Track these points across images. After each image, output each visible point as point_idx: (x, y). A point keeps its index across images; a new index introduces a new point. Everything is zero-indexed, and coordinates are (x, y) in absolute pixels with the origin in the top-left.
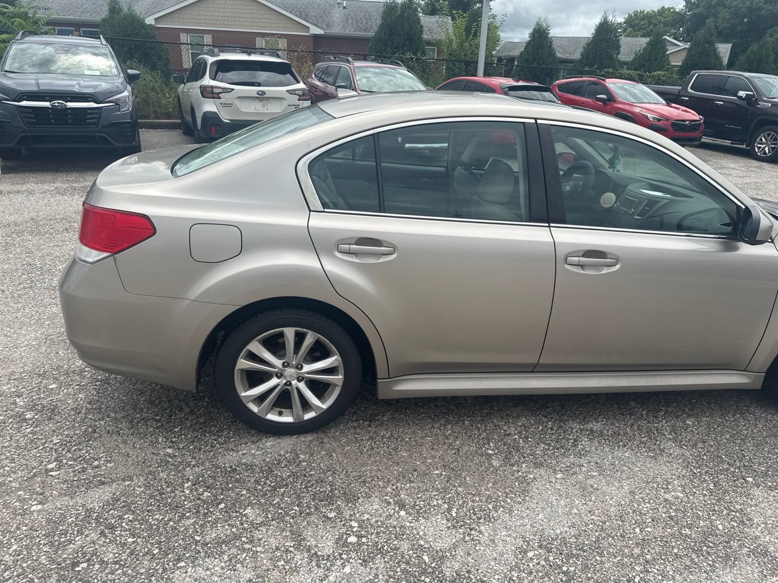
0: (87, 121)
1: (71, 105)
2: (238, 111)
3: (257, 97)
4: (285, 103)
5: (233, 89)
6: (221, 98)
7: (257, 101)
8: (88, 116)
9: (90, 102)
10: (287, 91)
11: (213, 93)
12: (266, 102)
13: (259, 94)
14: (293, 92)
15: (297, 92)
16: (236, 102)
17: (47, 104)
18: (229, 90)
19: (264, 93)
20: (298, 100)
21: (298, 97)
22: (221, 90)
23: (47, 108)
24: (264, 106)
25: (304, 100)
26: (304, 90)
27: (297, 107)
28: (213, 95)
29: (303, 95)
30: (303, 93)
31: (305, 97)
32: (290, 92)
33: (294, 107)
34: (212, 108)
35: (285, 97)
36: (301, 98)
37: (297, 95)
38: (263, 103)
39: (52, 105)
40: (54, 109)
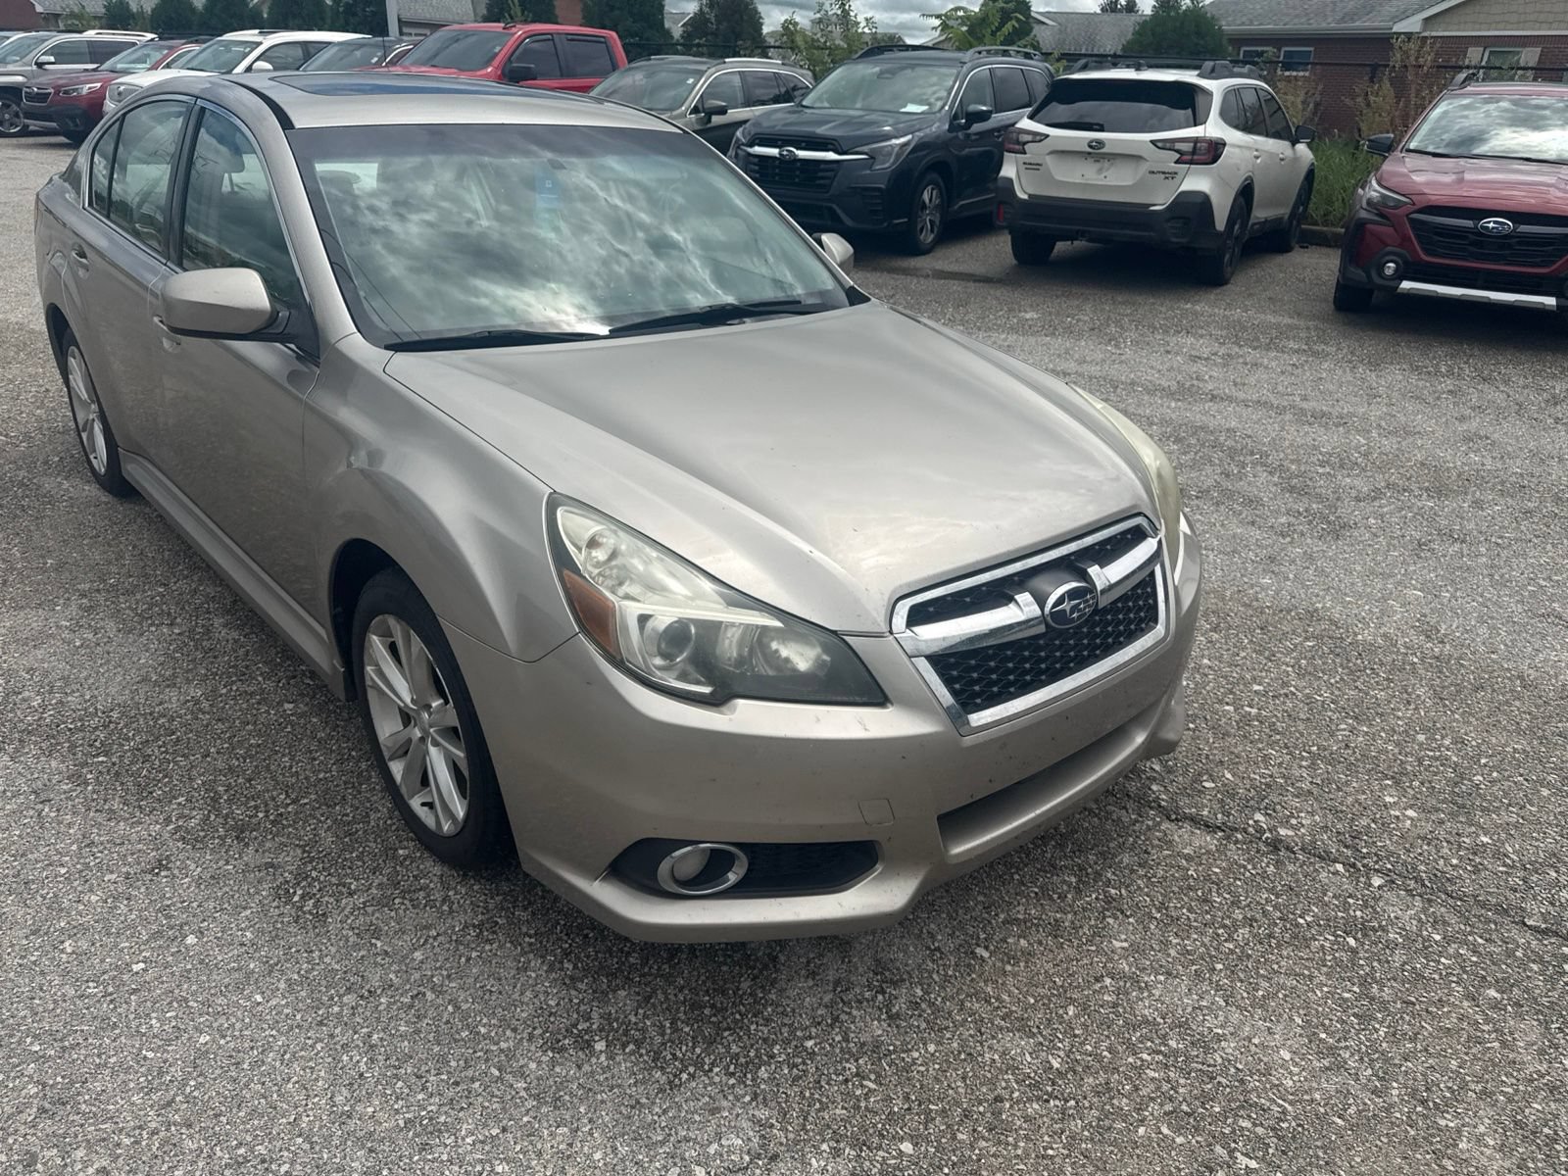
0: (818, 182)
1: (802, 154)
2: (1051, 179)
3: (1089, 153)
4: (1144, 167)
5: (1047, 136)
6: (1025, 153)
7: (1090, 160)
8: (820, 174)
9: (827, 150)
10: (1153, 142)
11: (1018, 142)
12: (1106, 164)
13: (1090, 147)
14: (1168, 145)
15: (1178, 146)
16: (1049, 160)
17: (774, 152)
18: (1038, 138)
19: (1100, 143)
20: (1176, 162)
21: (1178, 156)
22: (1029, 138)
23: (774, 158)
24: (1100, 171)
25: (1191, 162)
26: (1196, 140)
27: (1170, 175)
28: (1017, 147)
29: (1194, 152)
30: (1195, 148)
31: (1195, 157)
32: (1159, 144)
33: (1163, 176)
34: (1008, 171)
35: (1144, 155)
36: (1185, 157)
37: (1177, 151)
38: (1098, 166)
39: (780, 154)
40: (781, 159)
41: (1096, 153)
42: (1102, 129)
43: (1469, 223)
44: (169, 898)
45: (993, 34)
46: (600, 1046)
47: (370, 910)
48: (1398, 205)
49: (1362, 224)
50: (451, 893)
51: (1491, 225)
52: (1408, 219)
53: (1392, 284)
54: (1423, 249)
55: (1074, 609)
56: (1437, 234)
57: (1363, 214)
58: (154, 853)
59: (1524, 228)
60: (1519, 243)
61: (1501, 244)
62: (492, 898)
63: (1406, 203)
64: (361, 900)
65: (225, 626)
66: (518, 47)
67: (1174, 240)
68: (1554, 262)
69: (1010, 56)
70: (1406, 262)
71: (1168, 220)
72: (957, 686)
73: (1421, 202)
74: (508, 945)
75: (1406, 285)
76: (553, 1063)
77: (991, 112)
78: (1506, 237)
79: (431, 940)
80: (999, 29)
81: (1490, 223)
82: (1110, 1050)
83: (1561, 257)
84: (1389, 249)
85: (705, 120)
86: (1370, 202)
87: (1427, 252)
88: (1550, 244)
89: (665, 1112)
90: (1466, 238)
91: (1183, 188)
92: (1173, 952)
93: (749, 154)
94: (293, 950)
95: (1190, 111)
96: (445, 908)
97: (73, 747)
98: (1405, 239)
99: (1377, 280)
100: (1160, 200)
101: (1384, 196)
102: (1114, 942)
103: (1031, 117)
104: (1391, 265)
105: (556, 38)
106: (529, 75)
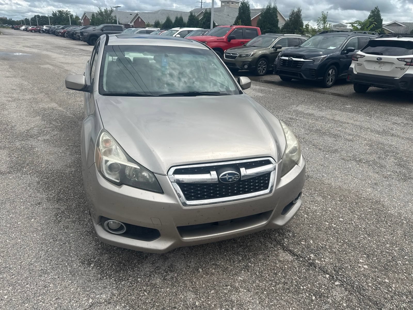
0: (298, 66)
1: (294, 59)
2: (364, 68)
3: (377, 61)
4: (394, 66)
5: (365, 56)
6: (358, 61)
7: (377, 63)
8: (298, 65)
9: (301, 58)
10: (397, 59)
11: (356, 58)
12: (382, 65)
14: (403, 60)
15: (406, 60)
16: (365, 63)
17: (287, 58)
18: (362, 57)
19: (381, 59)
20: (405, 65)
21: (406, 63)
22: (359, 56)
23: (287, 60)
24: (380, 67)
25: (410, 65)
26: (412, 59)
27: (402, 69)
28: (355, 59)
29: (411, 62)
31: (411, 64)
32: (400, 60)
33: (400, 69)
34: (352, 66)
35: (394, 63)
36: (408, 64)
37: (406, 62)
38: (379, 65)
39: (289, 59)
40: (289, 60)
41: (379, 61)
42: (382, 55)
45: (367, 28)
46: (92, 265)
47: (70, 222)
55: (229, 178)
58: (40, 201)
64: (70, 220)
66: (233, 31)
67: (401, 88)
69: (366, 34)
71: (400, 82)
72: (186, 193)
76: (80, 266)
77: (354, 49)
79: (77, 232)
80: (369, 27)
82: (215, 305)
85: (275, 50)
89: (94, 284)
91: (406, 73)
92: (254, 285)
93: (281, 59)
96: (85, 226)
97: (43, 176)
100: (399, 76)
102: (239, 277)
103: (361, 51)
105: (243, 29)
106: (233, 38)
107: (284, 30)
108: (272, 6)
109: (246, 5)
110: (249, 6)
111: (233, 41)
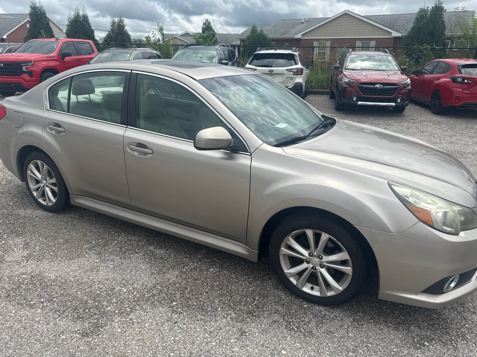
3: (269, 74)
4: (285, 77)
5: (257, 69)
10: (286, 70)
12: (274, 76)
13: (269, 72)
14: (290, 70)
15: (293, 70)
18: (254, 70)
19: (272, 71)
20: (293, 75)
25: (297, 75)
26: (297, 69)
27: (292, 78)
29: (297, 72)
30: (297, 71)
31: (298, 73)
32: (288, 70)
33: (290, 79)
35: (285, 73)
36: (295, 73)
37: (293, 72)
38: (272, 77)
41: (271, 73)
42: (271, 67)
43: (372, 86)
44: (260, 341)
46: (426, 344)
47: (320, 325)
48: (353, 83)
49: (345, 88)
50: (334, 314)
51: (378, 87)
52: (358, 86)
53: (356, 103)
54: (363, 94)
56: (365, 89)
57: (344, 86)
58: (235, 329)
59: (385, 87)
60: (385, 91)
61: (381, 91)
62: (347, 312)
63: (356, 82)
64: (315, 324)
65: (155, 249)
68: (393, 94)
70: (359, 97)
73: (359, 82)
74: (369, 324)
75: (359, 103)
78: (382, 89)
79: (348, 329)
81: (378, 86)
83: (395, 93)
84: (354, 94)
86: (345, 82)
87: (364, 95)
88: (392, 90)
90: (372, 90)
91: (295, 82)
94: (316, 345)
95: (293, 61)
96: (339, 319)
97: (160, 302)
98: (358, 92)
99: (352, 102)
100: (291, 85)
101: (349, 81)
103: (250, 64)
104: (355, 98)
105: (74, 42)
106: (69, 55)
107: (111, 43)
108: (81, 13)
109: (40, 11)
110: (44, 11)
111: (67, 59)
